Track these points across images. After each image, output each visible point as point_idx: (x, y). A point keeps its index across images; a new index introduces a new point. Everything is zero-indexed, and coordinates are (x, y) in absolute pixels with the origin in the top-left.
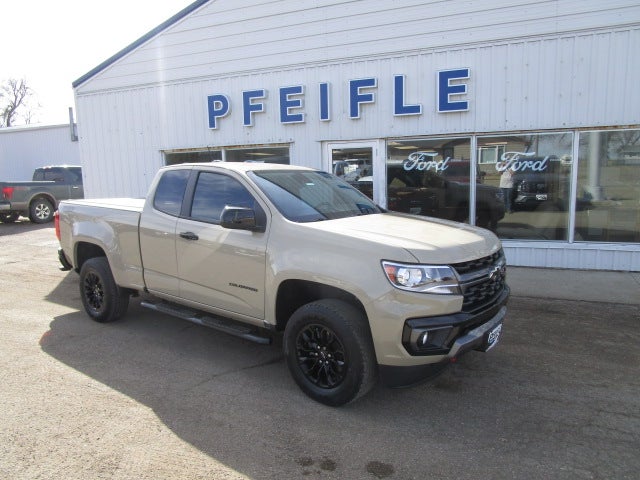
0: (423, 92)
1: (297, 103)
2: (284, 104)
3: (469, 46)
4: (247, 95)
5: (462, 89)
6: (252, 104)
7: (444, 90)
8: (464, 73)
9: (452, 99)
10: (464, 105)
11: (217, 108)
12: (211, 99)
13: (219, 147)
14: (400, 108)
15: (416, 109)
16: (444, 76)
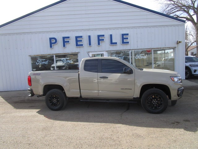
0: (117, 39)
1: (81, 41)
2: (77, 41)
3: (128, 28)
4: (64, 38)
5: (127, 38)
6: (65, 40)
7: (123, 39)
8: (128, 34)
9: (125, 41)
10: (128, 43)
11: (53, 42)
12: (51, 39)
13: (53, 54)
14: (112, 43)
15: (116, 43)
16: (123, 35)
